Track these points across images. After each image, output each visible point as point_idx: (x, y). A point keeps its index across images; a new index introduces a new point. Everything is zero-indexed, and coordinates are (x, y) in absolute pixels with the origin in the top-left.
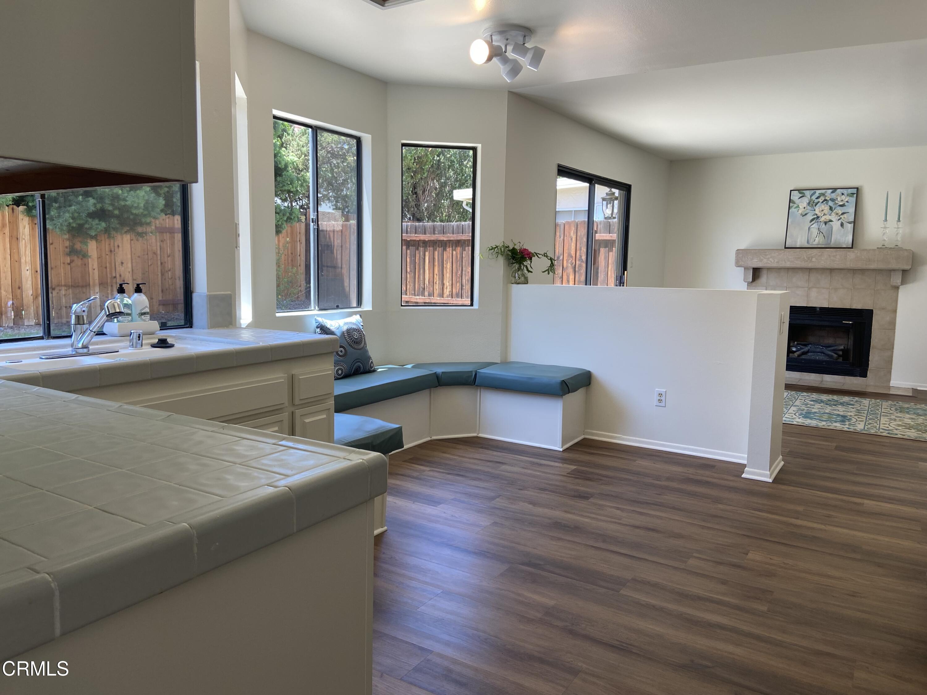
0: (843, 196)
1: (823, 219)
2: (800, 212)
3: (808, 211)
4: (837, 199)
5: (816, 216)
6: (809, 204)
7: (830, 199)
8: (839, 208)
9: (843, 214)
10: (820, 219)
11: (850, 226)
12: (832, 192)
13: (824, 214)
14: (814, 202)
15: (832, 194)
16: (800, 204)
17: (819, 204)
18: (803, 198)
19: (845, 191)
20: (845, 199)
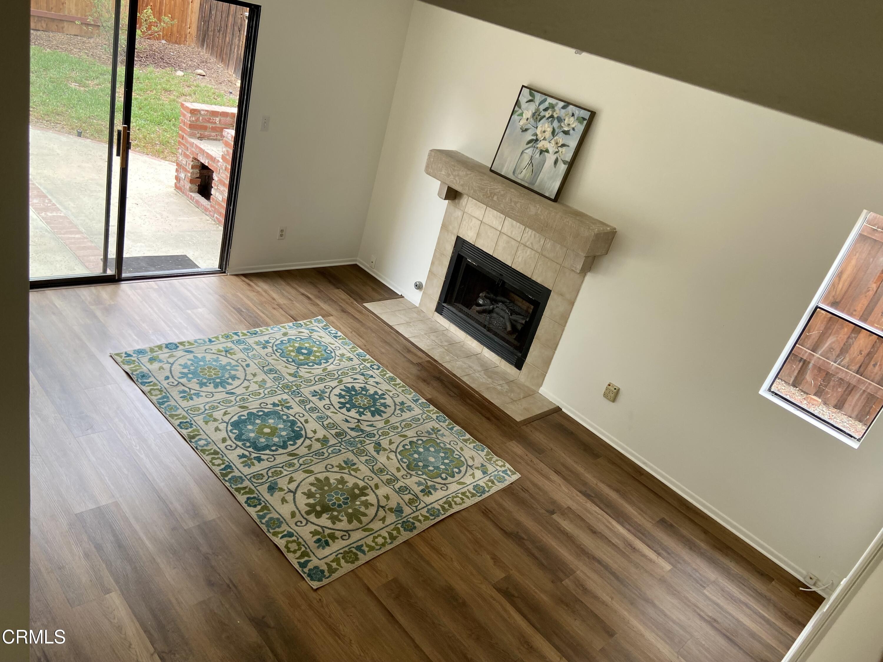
0: (572, 119)
1: (541, 145)
2: (521, 123)
3: (529, 126)
4: (565, 120)
5: (534, 138)
6: (534, 115)
7: (558, 117)
8: (561, 135)
9: (563, 145)
10: (537, 144)
12: (564, 108)
13: (544, 139)
14: (539, 115)
15: (562, 110)
16: (525, 112)
17: (544, 119)
18: (531, 103)
19: (577, 111)
20: (573, 123)
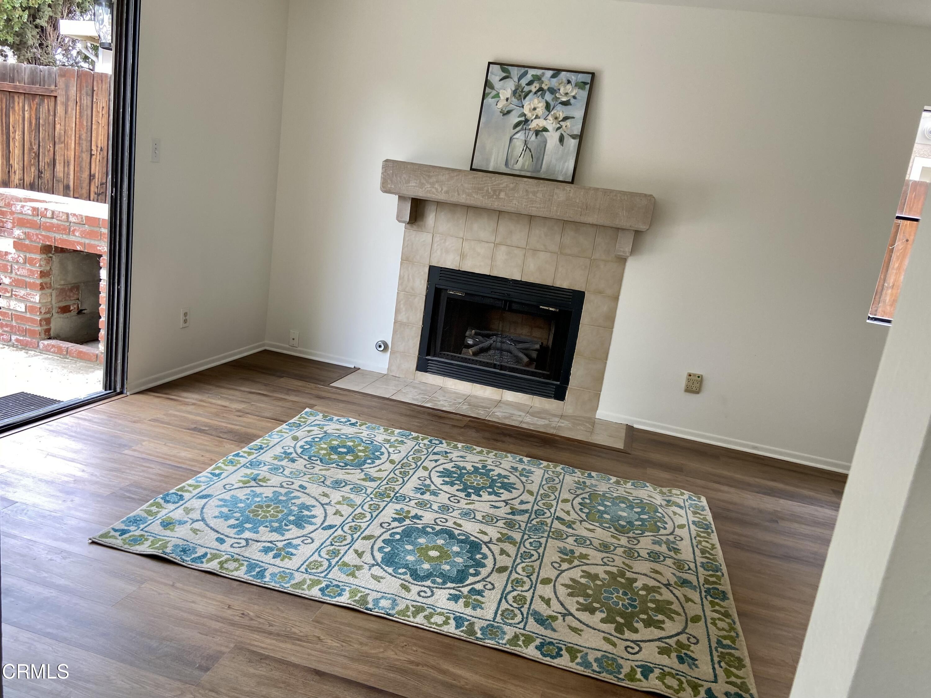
0: (569, 87)
1: (533, 125)
2: (500, 105)
3: (512, 107)
4: (559, 90)
5: (523, 119)
6: (514, 93)
7: (549, 89)
8: (559, 107)
9: (565, 119)
10: (529, 125)
11: (572, 143)
12: (553, 76)
13: (537, 117)
14: (522, 91)
15: (552, 79)
16: (501, 92)
17: (530, 95)
18: (507, 80)
19: (573, 78)
20: (572, 91)
